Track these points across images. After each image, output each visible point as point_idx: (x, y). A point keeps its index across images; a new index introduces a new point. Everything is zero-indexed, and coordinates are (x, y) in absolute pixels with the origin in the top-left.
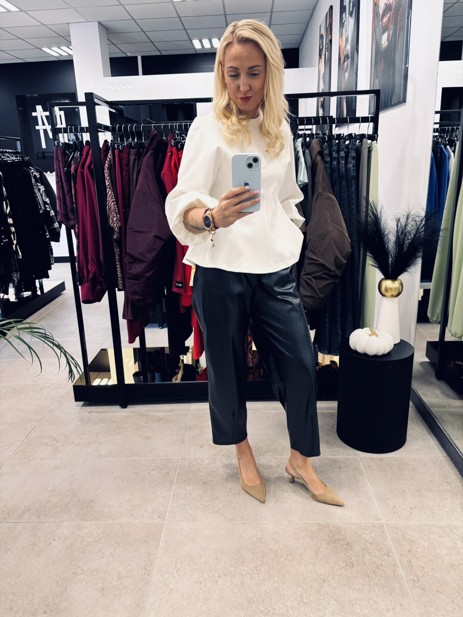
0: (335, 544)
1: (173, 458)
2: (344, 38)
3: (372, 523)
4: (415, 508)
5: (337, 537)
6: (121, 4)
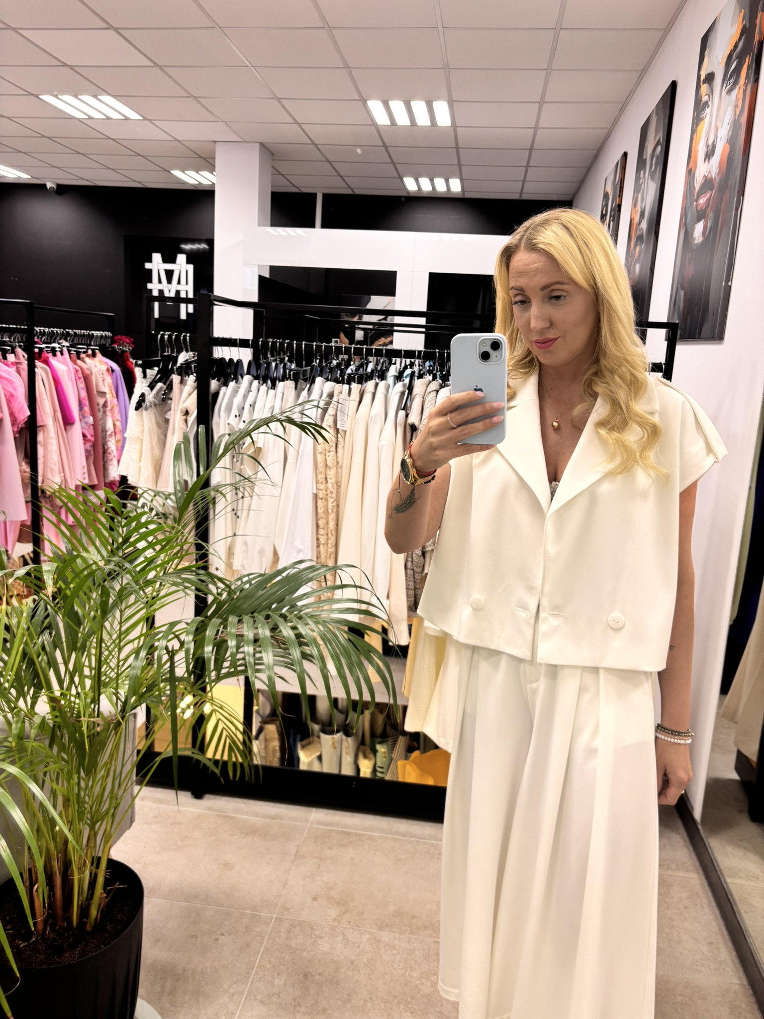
1: (263, 914)
2: (639, 209)
6: (296, 122)
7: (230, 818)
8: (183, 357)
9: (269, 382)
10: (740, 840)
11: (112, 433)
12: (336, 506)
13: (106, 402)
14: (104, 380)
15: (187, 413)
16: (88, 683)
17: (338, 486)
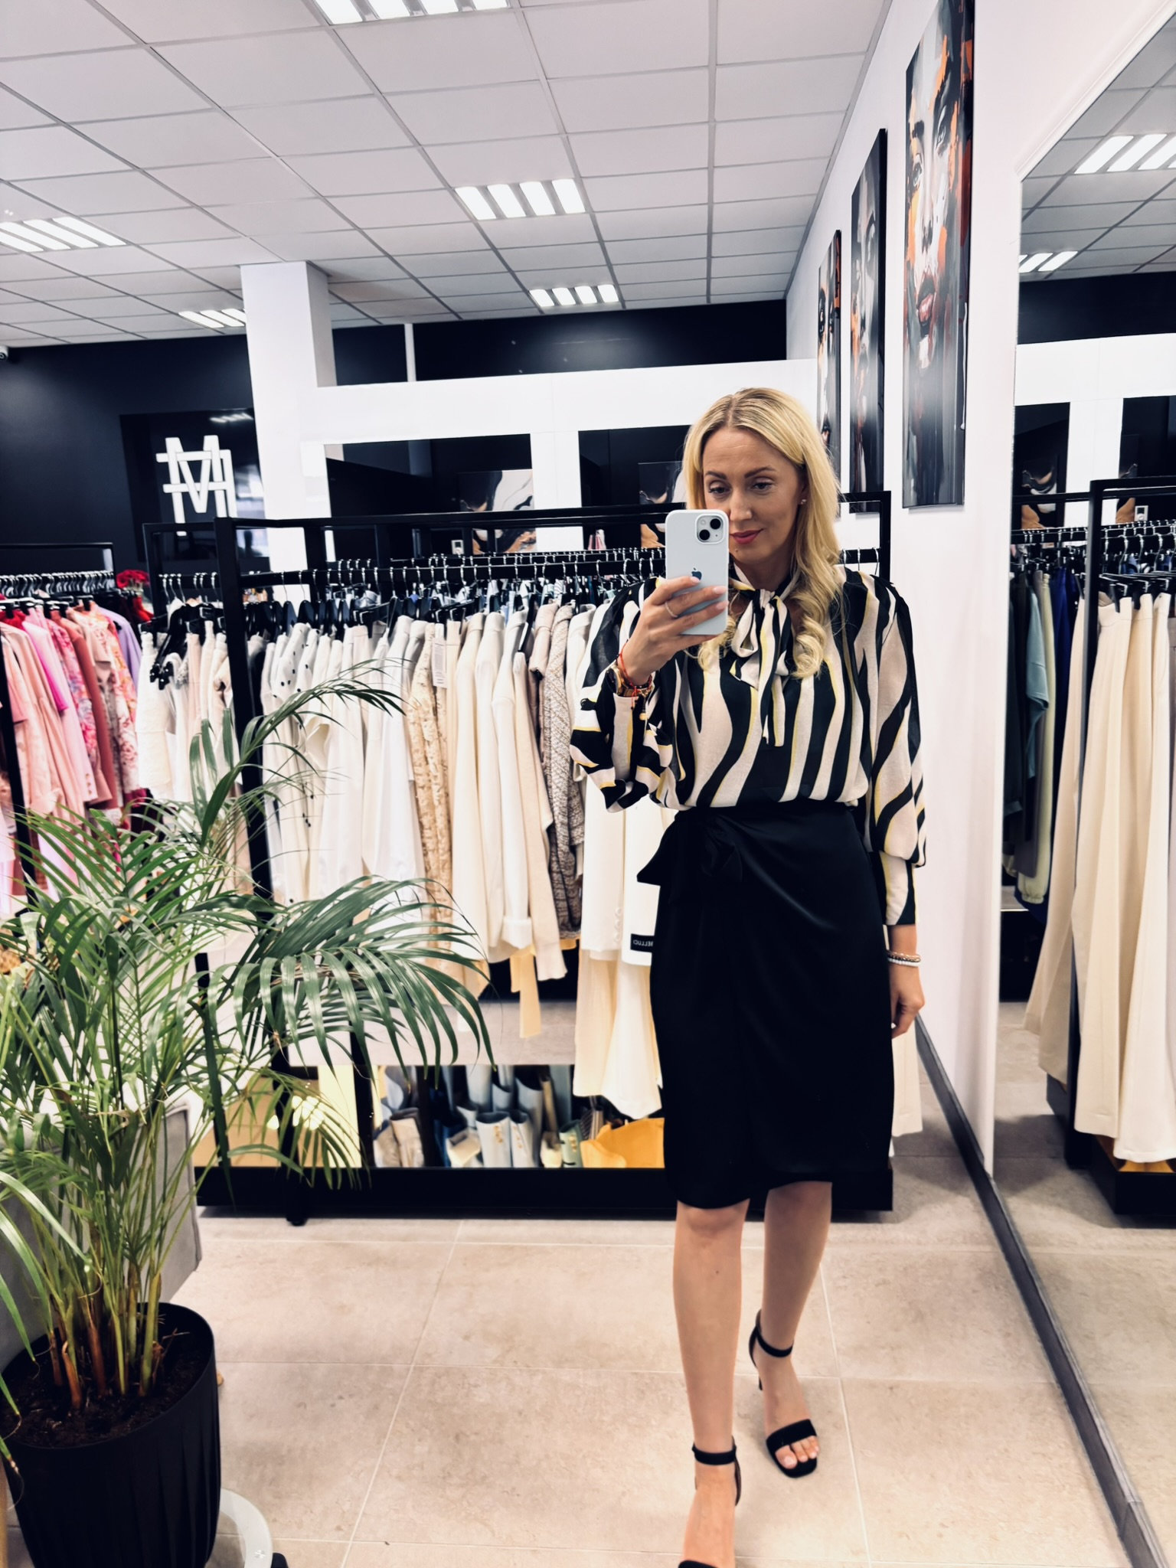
1: (396, 1366)
2: (858, 316)
3: (842, 1563)
4: (953, 1523)
6: (356, 228)
7: (345, 1246)
9: (334, 628)
10: (1053, 1196)
11: (127, 720)
12: (444, 795)
13: (112, 675)
14: (105, 644)
15: (220, 687)
16: (106, 1068)
17: (444, 765)
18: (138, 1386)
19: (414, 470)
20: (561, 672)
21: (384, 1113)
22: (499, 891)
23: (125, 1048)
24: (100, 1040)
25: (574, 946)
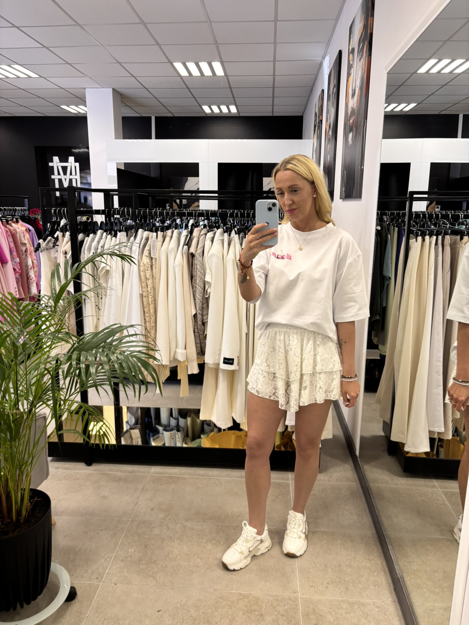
0: (250, 615)
1: (124, 519)
2: (328, 123)
3: (289, 596)
4: (332, 583)
5: (253, 608)
6: (132, 76)
7: (106, 474)
8: (63, 222)
10: (381, 465)
11: (31, 267)
12: (154, 300)
13: (27, 249)
14: (24, 236)
15: (66, 253)
16: (13, 396)
17: (154, 288)
18: (20, 519)
19: (152, 176)
20: (202, 254)
21: (127, 427)
22: (174, 339)
23: (21, 388)
24: (11, 385)
25: (203, 362)
